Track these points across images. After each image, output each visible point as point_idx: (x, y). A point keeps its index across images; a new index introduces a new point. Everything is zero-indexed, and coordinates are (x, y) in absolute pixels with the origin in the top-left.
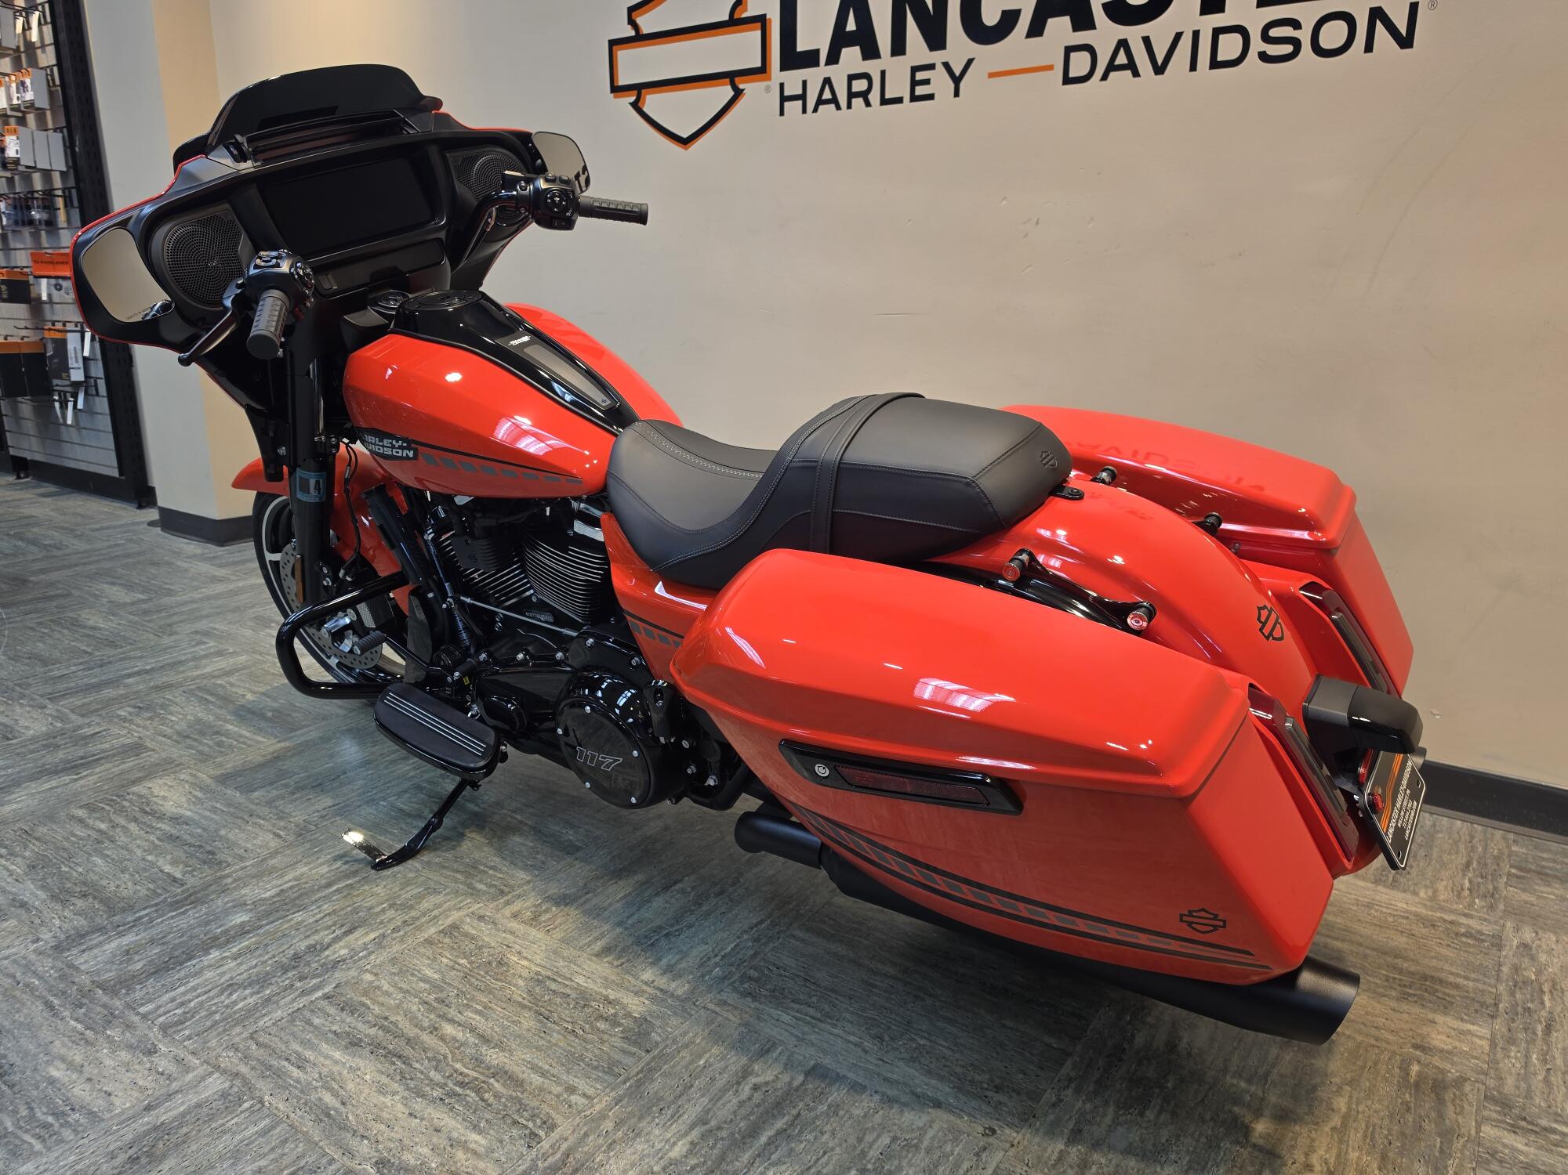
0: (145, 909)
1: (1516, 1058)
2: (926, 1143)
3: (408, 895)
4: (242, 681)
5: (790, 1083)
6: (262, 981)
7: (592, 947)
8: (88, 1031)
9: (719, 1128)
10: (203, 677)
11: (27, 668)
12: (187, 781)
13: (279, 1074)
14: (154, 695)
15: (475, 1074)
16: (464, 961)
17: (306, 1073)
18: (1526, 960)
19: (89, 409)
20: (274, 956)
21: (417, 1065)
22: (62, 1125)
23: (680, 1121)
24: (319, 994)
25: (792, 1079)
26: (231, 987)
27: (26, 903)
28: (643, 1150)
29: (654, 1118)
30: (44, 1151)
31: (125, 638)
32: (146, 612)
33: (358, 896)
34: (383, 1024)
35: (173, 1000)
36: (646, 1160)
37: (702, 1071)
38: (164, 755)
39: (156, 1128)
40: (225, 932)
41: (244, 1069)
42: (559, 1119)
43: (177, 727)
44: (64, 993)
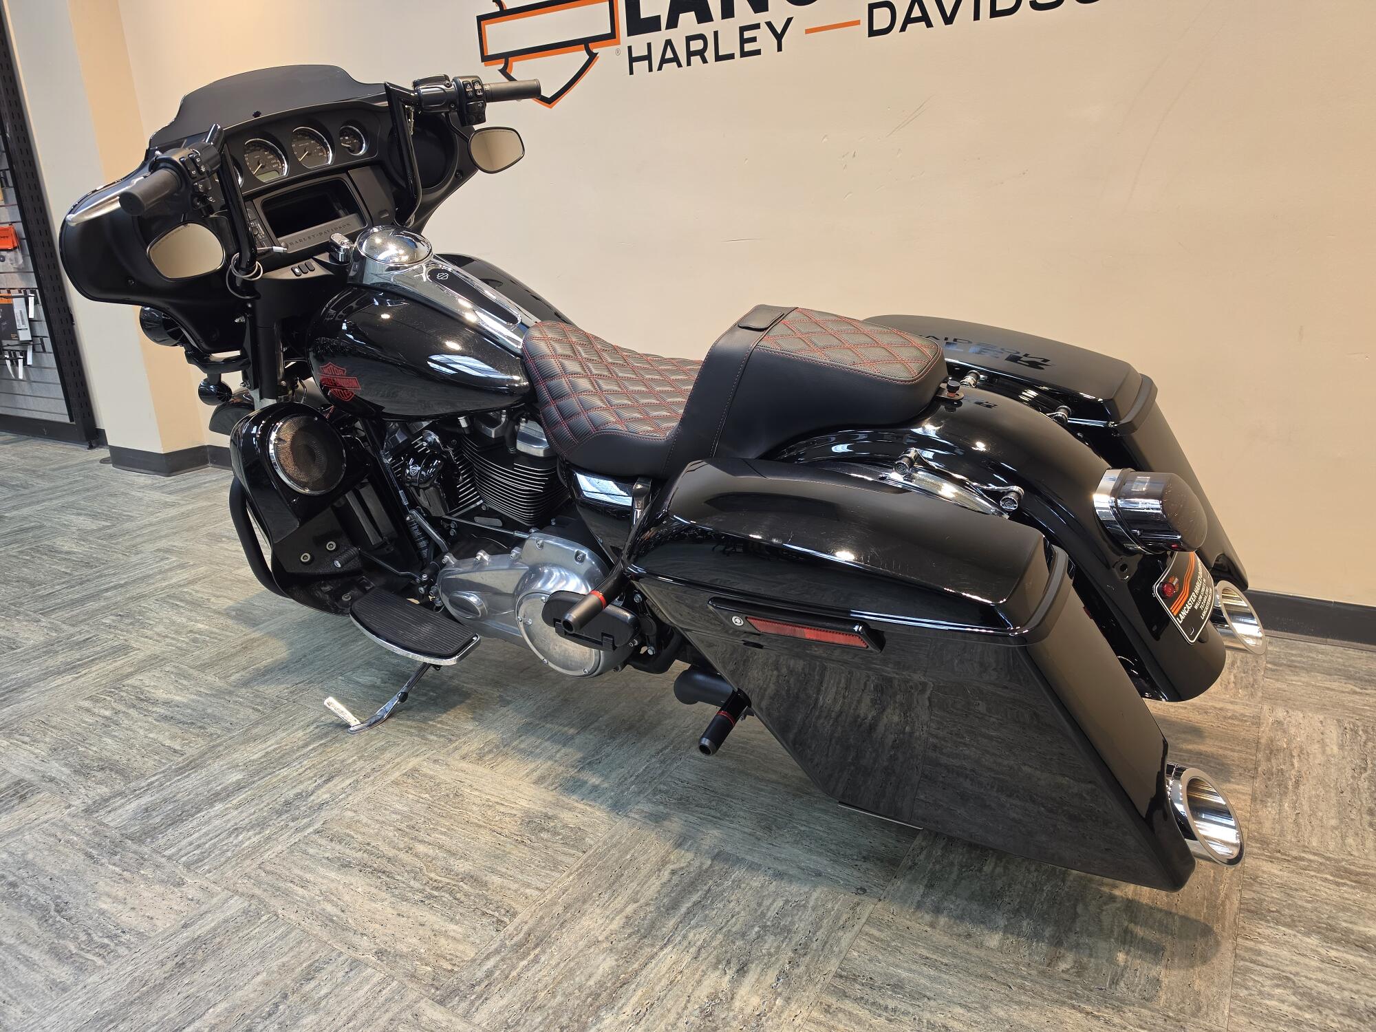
0: (154, 775)
1: (1272, 807)
2: (811, 903)
3: (373, 749)
4: (205, 588)
5: (700, 867)
6: (261, 824)
7: (530, 777)
8: (125, 873)
9: (647, 904)
10: (172, 586)
11: (17, 589)
12: (172, 673)
13: (287, 893)
14: (131, 605)
15: (447, 881)
16: (427, 796)
17: (309, 891)
18: (1279, 733)
19: (38, 365)
20: (268, 804)
21: (398, 877)
22: (116, 945)
23: (616, 902)
24: (311, 830)
25: (702, 864)
26: (236, 830)
27: (54, 778)
28: (589, 926)
29: (595, 901)
30: (105, 965)
31: (98, 559)
32: (111, 536)
33: (331, 752)
34: (366, 848)
35: (191, 844)
36: (592, 933)
37: (629, 863)
38: (148, 653)
39: (194, 940)
40: (225, 789)
41: (257, 891)
42: (518, 908)
43: (155, 629)
44: (99, 845)
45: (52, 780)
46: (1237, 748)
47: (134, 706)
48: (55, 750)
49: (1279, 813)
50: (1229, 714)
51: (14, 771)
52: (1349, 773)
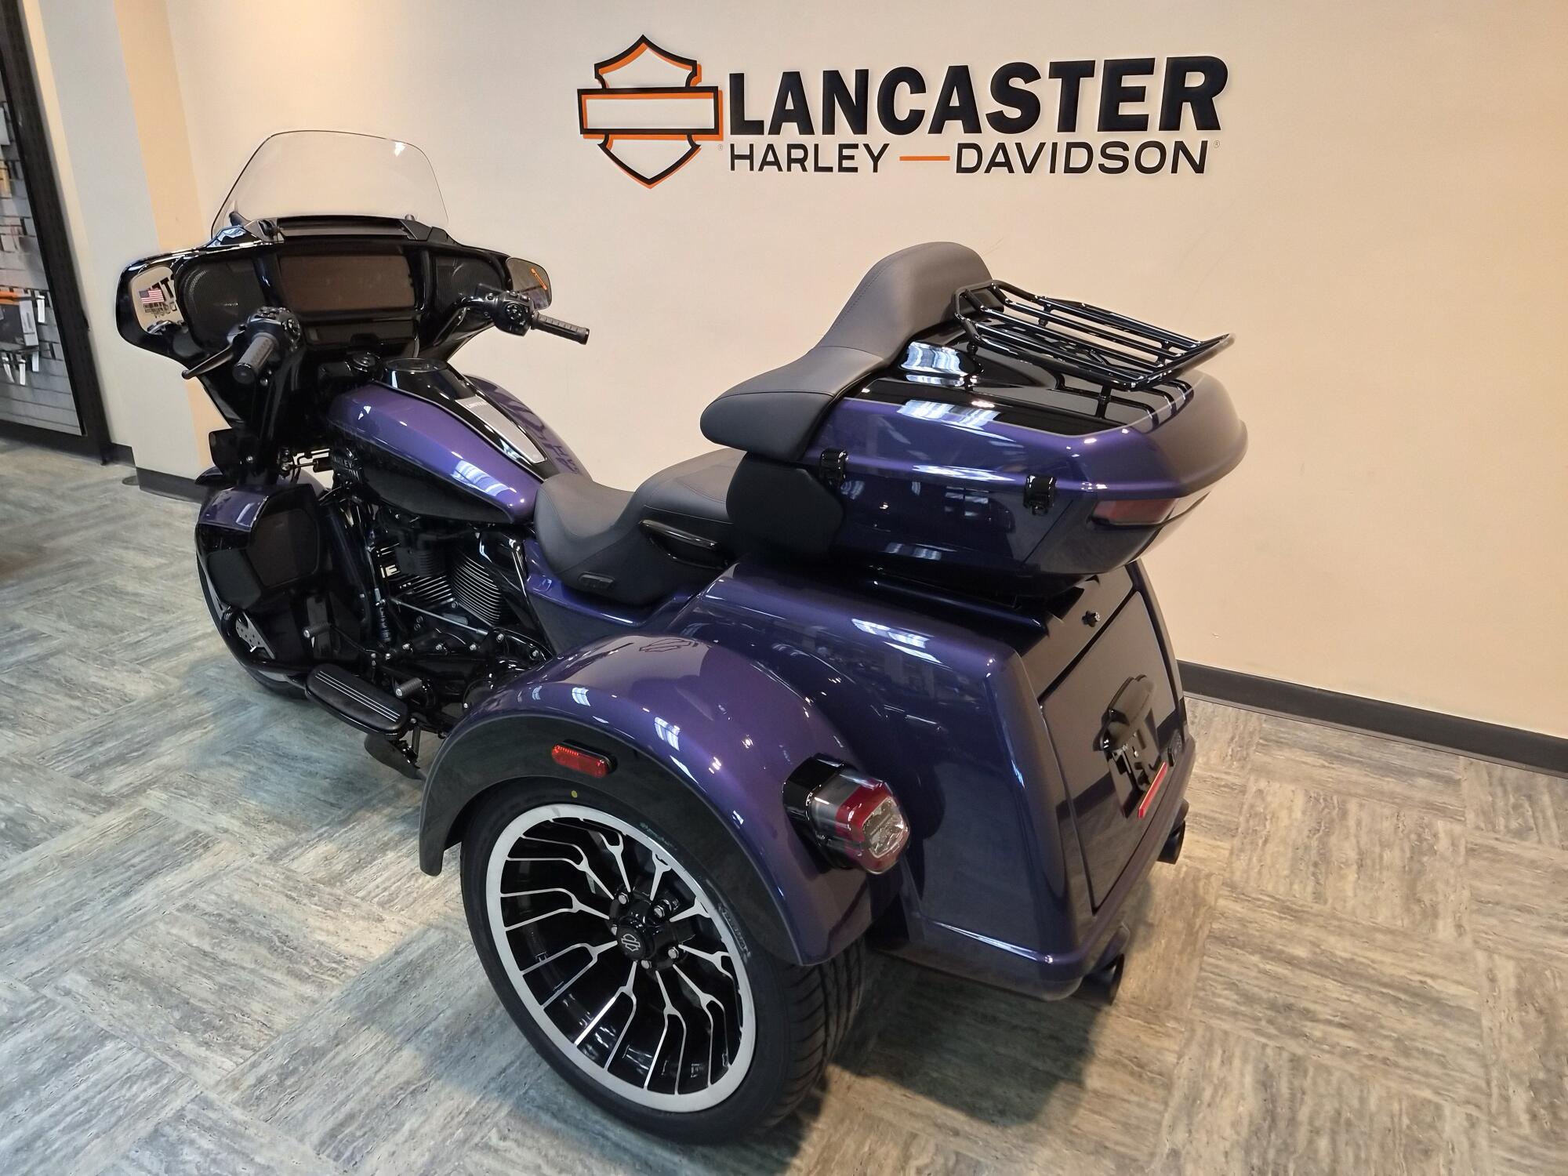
11: (100, 636)
19: (45, 371)
22: (344, 968)
31: (171, 603)
35: (378, 887)
39: (409, 964)
44: (295, 888)
45: (226, 831)
46: (1225, 812)
47: (276, 762)
48: (216, 803)
49: (1248, 865)
50: (1223, 783)
51: (186, 822)
52: (1306, 833)
